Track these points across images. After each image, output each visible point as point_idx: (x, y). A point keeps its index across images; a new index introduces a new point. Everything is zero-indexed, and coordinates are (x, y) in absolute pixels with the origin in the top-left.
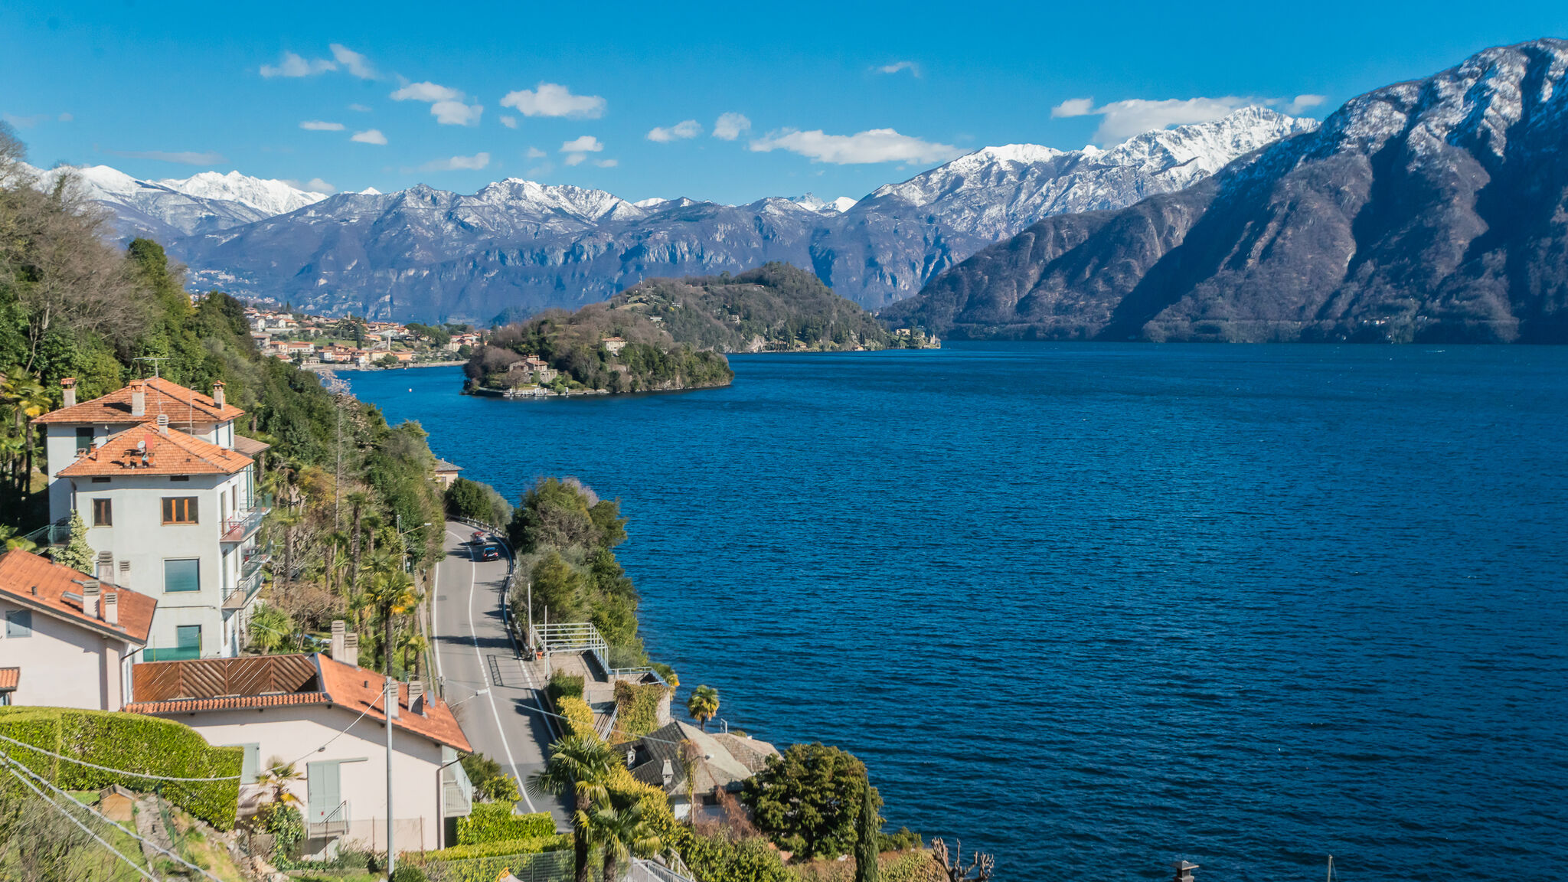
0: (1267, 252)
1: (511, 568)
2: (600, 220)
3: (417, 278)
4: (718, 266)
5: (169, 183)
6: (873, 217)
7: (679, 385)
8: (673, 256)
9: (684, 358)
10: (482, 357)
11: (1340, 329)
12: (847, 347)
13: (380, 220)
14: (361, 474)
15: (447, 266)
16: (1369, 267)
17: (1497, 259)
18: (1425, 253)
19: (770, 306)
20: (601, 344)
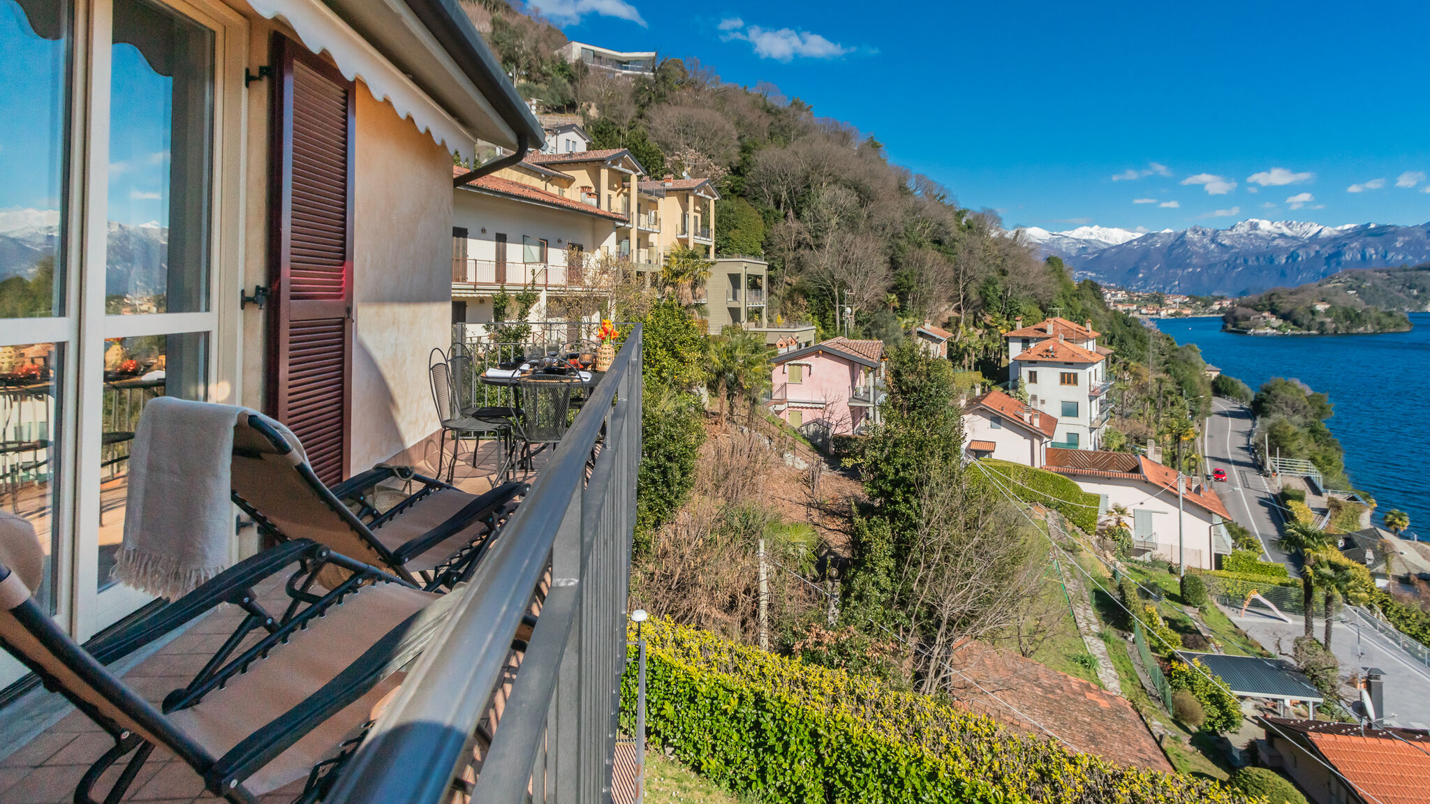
1: (1254, 425)
2: (1310, 238)
3: (1193, 272)
4: (1398, 261)
7: (1370, 329)
8: (1363, 256)
9: (1374, 314)
10: (1234, 312)
13: (1173, 245)
14: (1163, 368)
20: (1312, 306)
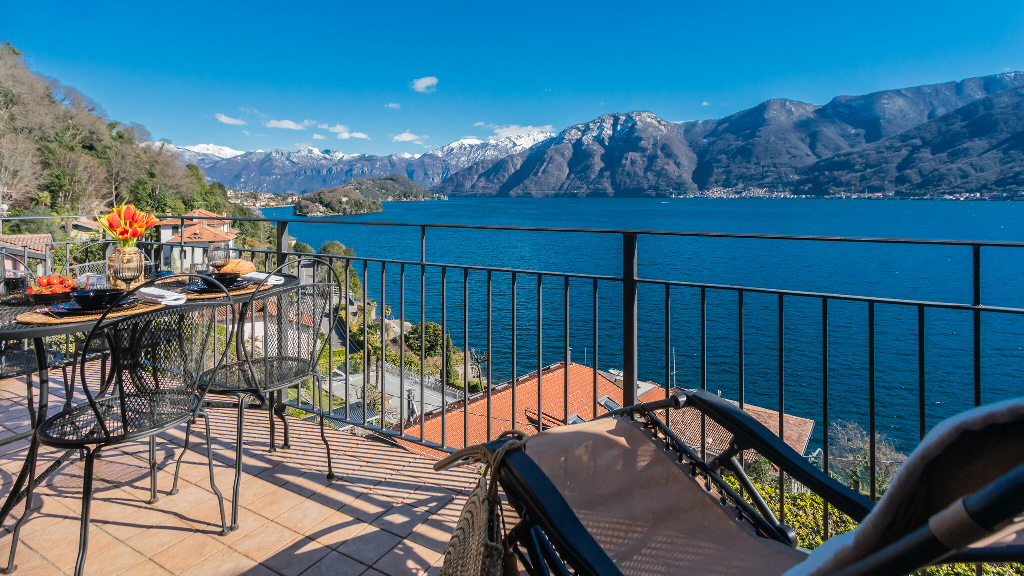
0: (544, 172)
2: (339, 161)
3: (276, 179)
4: (377, 175)
5: (189, 148)
6: (427, 160)
7: (366, 212)
8: (363, 172)
9: (368, 203)
10: (300, 204)
11: (566, 194)
12: (419, 200)
13: (264, 160)
14: (268, 241)
15: (287, 175)
16: (573, 176)
17: (607, 174)
18: (588, 172)
19: (395, 187)
20: (341, 199)
